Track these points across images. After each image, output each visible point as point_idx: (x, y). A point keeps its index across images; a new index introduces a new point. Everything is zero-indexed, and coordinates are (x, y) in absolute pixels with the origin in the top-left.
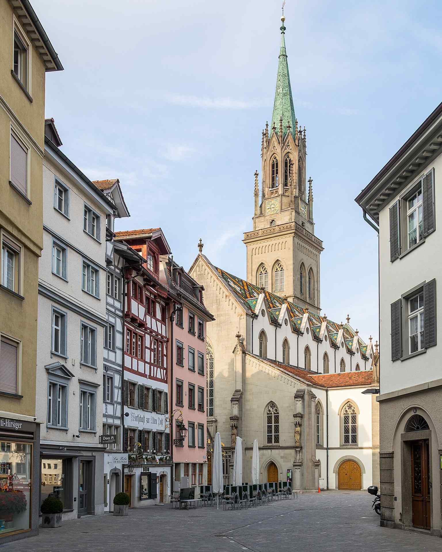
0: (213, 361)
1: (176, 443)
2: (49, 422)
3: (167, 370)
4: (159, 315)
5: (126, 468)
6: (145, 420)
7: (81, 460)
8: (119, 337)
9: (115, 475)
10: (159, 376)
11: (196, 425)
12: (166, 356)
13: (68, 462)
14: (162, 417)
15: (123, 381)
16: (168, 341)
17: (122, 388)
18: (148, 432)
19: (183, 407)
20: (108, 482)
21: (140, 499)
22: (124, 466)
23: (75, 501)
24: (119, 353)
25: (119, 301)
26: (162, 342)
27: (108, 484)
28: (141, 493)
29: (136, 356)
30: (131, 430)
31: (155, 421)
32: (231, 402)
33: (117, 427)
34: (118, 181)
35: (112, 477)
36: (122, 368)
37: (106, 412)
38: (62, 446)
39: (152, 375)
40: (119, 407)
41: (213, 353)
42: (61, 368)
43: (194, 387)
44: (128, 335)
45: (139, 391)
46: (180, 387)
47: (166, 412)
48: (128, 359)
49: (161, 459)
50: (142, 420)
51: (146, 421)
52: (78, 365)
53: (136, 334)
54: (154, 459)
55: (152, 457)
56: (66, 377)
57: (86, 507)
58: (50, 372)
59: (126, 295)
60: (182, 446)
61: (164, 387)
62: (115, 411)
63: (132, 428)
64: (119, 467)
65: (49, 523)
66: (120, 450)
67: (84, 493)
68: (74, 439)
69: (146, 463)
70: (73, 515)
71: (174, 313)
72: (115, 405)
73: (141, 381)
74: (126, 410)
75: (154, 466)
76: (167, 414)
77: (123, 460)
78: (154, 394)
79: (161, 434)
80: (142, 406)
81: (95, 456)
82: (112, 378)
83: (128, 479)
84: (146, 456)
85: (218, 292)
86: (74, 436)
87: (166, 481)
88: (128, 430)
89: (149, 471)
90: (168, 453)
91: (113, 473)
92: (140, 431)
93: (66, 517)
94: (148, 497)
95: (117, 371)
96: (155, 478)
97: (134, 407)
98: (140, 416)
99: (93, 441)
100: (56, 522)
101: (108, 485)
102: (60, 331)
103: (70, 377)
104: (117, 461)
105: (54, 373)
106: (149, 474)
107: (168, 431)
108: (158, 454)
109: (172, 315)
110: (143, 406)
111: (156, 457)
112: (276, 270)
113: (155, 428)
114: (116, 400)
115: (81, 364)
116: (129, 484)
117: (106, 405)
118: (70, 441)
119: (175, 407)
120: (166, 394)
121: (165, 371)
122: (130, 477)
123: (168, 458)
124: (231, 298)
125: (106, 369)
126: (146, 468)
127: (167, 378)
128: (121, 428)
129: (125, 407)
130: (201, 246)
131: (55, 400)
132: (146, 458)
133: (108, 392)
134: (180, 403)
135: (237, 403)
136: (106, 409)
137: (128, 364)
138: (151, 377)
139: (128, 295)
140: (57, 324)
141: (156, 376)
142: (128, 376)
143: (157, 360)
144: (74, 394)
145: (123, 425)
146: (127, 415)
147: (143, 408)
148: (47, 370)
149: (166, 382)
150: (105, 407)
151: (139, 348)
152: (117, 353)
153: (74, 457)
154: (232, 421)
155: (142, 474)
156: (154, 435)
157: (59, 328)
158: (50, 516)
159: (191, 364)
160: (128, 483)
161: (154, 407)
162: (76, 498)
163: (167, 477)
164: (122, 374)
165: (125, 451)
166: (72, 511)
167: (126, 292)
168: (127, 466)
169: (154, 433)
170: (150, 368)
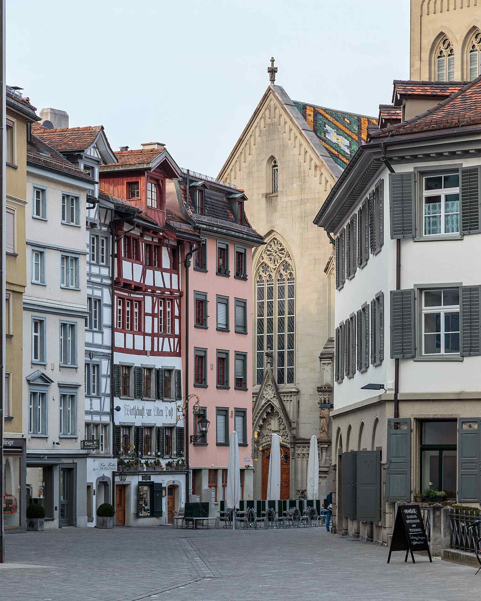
0: (294, 282)
1: (194, 441)
2: (30, 431)
3: (180, 337)
4: (166, 263)
5: (117, 475)
6: (146, 411)
7: (62, 468)
8: (106, 312)
9: (104, 484)
10: (166, 349)
11: (232, 411)
12: (179, 317)
13: (48, 470)
14: (173, 405)
15: (113, 367)
16: (182, 296)
17: (112, 376)
18: (150, 428)
19: (207, 388)
20: (94, 492)
21: (137, 516)
22: (114, 474)
23: (56, 510)
24: (107, 332)
25: (107, 266)
26: (171, 300)
27: (94, 495)
28: (139, 508)
29: (132, 329)
30: (124, 427)
31: (160, 413)
32: (321, 361)
33: (105, 426)
34: (102, 128)
35: (99, 487)
36: (112, 350)
37: (91, 408)
38: (43, 454)
39: (156, 350)
40: (108, 400)
41: (294, 269)
42: (41, 376)
43: (227, 354)
44: (120, 305)
45: (136, 375)
46: (201, 359)
47: (179, 397)
48: (119, 336)
49: (169, 464)
50: (140, 413)
51: (145, 414)
52: (57, 367)
53: (131, 301)
54: (158, 464)
55: (155, 462)
56: (45, 384)
57: (67, 518)
58: (31, 383)
59: (116, 256)
60: (204, 443)
61: (176, 363)
62: (102, 406)
63: (126, 424)
64: (109, 474)
65: (33, 526)
66: (110, 454)
67: (65, 502)
68: (54, 447)
69: (145, 470)
70: (55, 524)
71: (190, 254)
72: (103, 399)
73: (137, 361)
74: (118, 402)
75: (158, 473)
76: (180, 399)
77: (111, 467)
78: (157, 375)
79: (171, 428)
80: (139, 395)
81: (76, 464)
82: (98, 365)
83: (121, 491)
84: (147, 460)
85: (301, 158)
86: (54, 443)
87: (178, 494)
88: (119, 428)
89: (150, 480)
90: (181, 455)
91: (100, 482)
92: (137, 428)
93: (48, 525)
94: (149, 514)
95: (105, 356)
96: (159, 490)
97: (129, 396)
98: (137, 408)
99: (74, 448)
100: (40, 526)
101: (94, 497)
102: (39, 337)
103: (49, 383)
104: (104, 467)
105: (35, 383)
106: (151, 484)
107: (181, 424)
108: (165, 457)
109: (186, 258)
110: (141, 394)
111: (161, 461)
112: (473, 48)
113: (159, 421)
114: (103, 391)
115: (61, 367)
116: (123, 495)
117: (91, 400)
118: (50, 449)
119: (192, 390)
120: (179, 372)
121: (176, 339)
122: (123, 488)
123: (180, 462)
124: (323, 170)
125: (90, 356)
126: (146, 476)
127: (180, 348)
128: (110, 427)
129: (116, 400)
130: (273, 71)
131: (35, 408)
132: (146, 463)
133: (94, 382)
134: (201, 381)
135: (330, 362)
136: (91, 404)
137: (119, 343)
138: (153, 353)
139: (118, 256)
140: (36, 331)
141: (162, 349)
142: (119, 358)
143: (163, 327)
144: (54, 400)
145: (112, 422)
146: (118, 409)
147: (142, 397)
148: (28, 381)
149: (179, 355)
150: (90, 403)
151: (136, 317)
152: (104, 333)
153: (54, 465)
154: (320, 393)
155: (140, 484)
156: (159, 431)
157: (38, 334)
158: (34, 520)
159: (222, 320)
160: (120, 496)
161: (158, 394)
162: (56, 507)
163: (180, 489)
164: (111, 358)
165: (117, 454)
166: (53, 520)
167: (116, 252)
168: (118, 474)
169: (159, 429)
170: (153, 341)
